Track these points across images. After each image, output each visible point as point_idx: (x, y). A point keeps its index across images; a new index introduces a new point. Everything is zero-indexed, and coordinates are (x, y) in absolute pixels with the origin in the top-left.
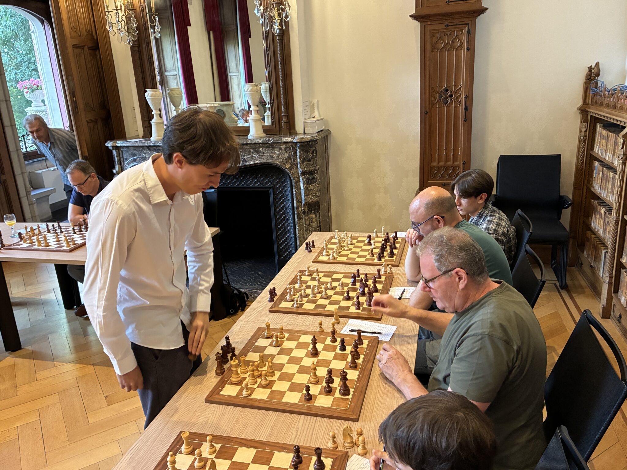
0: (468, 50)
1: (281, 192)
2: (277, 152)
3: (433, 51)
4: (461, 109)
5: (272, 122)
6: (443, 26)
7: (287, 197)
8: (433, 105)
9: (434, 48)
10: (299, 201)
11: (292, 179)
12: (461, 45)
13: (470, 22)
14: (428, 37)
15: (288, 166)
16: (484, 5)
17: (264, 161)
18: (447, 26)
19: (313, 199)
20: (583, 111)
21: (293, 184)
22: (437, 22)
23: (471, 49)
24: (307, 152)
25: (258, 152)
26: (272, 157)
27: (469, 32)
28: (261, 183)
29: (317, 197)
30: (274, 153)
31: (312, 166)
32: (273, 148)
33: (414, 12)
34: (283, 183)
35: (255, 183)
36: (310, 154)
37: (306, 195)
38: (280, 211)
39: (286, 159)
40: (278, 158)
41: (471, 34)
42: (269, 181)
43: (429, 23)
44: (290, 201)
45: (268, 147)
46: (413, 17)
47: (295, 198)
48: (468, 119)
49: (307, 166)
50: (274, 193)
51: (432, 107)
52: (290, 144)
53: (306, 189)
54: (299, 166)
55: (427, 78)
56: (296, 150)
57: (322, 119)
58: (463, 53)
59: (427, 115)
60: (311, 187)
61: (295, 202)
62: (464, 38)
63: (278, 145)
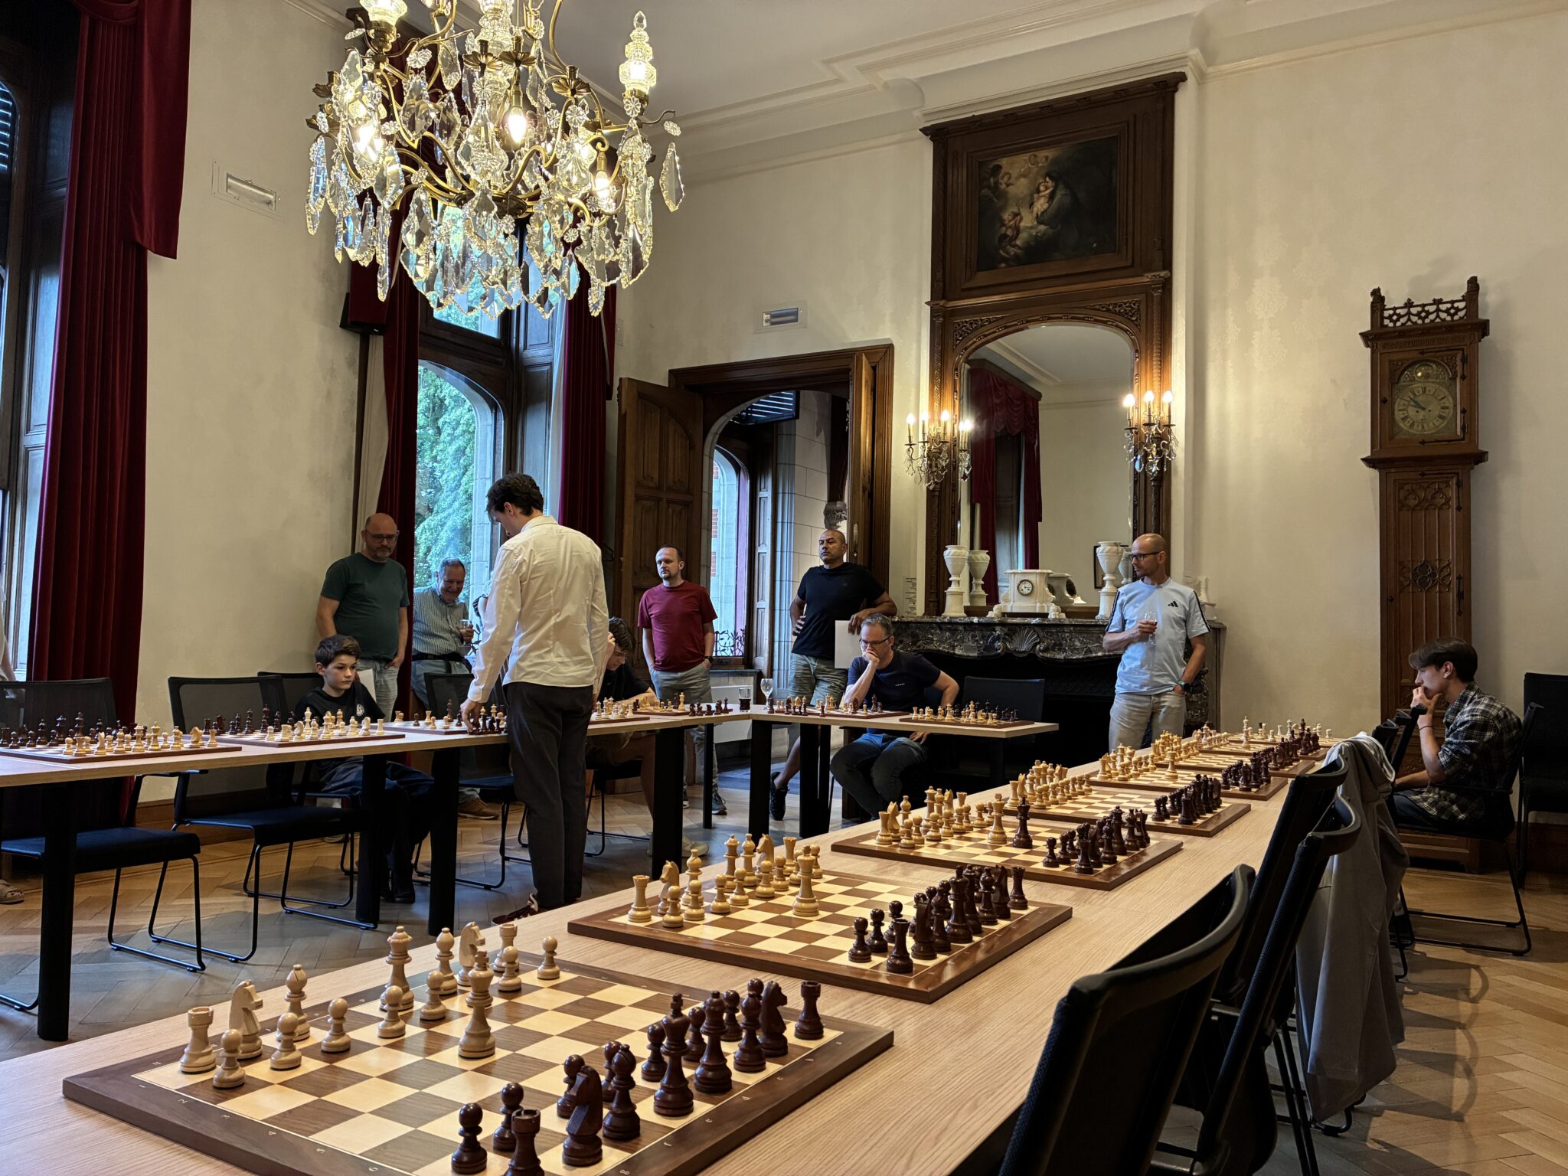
0: (1459, 509)
3: (1400, 510)
4: (1452, 597)
6: (1416, 475)
8: (1402, 588)
9: (1401, 506)
12: (1447, 503)
13: (1459, 471)
14: (1391, 491)
16: (1482, 447)
18: (1423, 475)
22: (1408, 469)
23: (1464, 509)
27: (1459, 485)
29: (1202, 715)
33: (1369, 454)
41: (1463, 488)
43: (1393, 470)
46: (1368, 461)
48: (1464, 610)
51: (1400, 591)
55: (1392, 547)
57: (1213, 605)
58: (1452, 514)
59: (1393, 604)
62: (1452, 493)
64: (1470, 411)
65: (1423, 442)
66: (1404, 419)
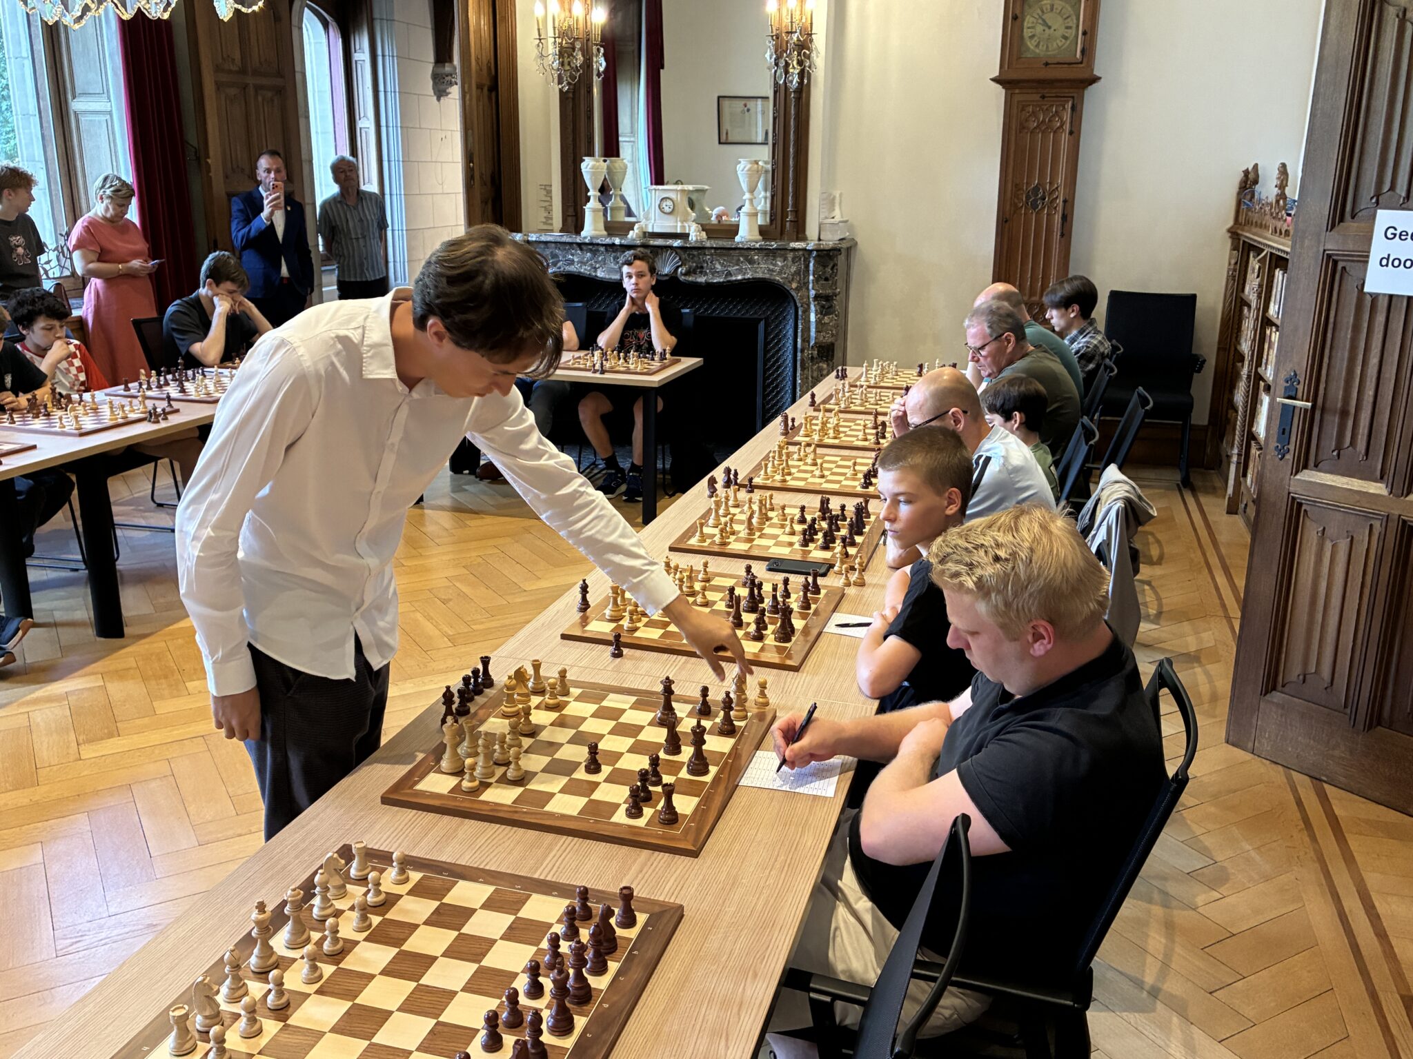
0: (1071, 133)
1: (777, 326)
2: (779, 263)
3: (1020, 132)
4: (1057, 218)
5: (771, 221)
6: (1037, 97)
7: (785, 335)
8: (1017, 209)
9: (1022, 127)
10: (806, 340)
11: (799, 305)
12: (1061, 126)
13: (1075, 95)
14: (1015, 111)
15: (794, 285)
16: (1097, 73)
17: (760, 275)
18: (1043, 97)
19: (827, 338)
20: (1234, 234)
21: (800, 313)
22: (1030, 91)
23: (1075, 133)
24: (825, 266)
25: (751, 262)
26: (773, 271)
27: (1073, 108)
28: (747, 312)
29: (833, 335)
30: (775, 265)
31: (831, 287)
32: (775, 258)
33: (998, 74)
34: (782, 312)
35: (739, 311)
36: (829, 270)
37: (818, 331)
38: (773, 356)
39: (793, 275)
40: (780, 273)
41: (1077, 111)
42: (760, 308)
43: (1017, 91)
44: (791, 341)
45: (767, 255)
46: (994, 80)
47: (799, 334)
48: (1066, 233)
49: (823, 287)
50: (767, 326)
51: (1015, 212)
52: (801, 253)
53: (818, 322)
54: (811, 286)
55: (1010, 170)
56: (809, 262)
57: (846, 222)
58: (1065, 137)
59: (1007, 225)
60: (826, 319)
61: (799, 340)
62: (1067, 116)
63: (782, 252)
64: (1090, 34)
65: (1047, 64)
66: (1032, 37)
